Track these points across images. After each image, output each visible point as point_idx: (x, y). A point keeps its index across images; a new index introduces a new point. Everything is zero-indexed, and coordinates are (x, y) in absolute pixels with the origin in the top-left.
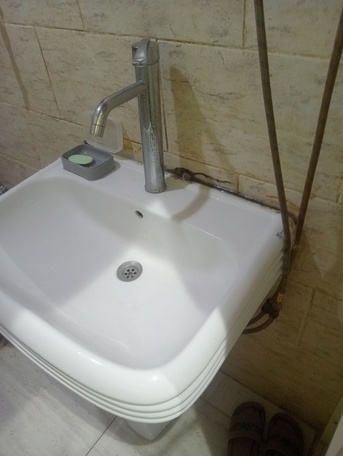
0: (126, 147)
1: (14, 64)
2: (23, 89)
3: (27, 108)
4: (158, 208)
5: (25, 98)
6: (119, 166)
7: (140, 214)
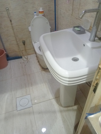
0: (90, 29)
1: (73, 3)
2: (73, 10)
3: (72, 15)
4: (89, 44)
5: (72, 12)
6: (86, 33)
7: (84, 45)
